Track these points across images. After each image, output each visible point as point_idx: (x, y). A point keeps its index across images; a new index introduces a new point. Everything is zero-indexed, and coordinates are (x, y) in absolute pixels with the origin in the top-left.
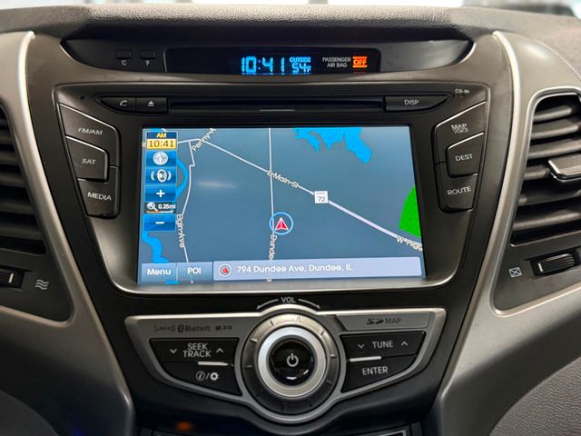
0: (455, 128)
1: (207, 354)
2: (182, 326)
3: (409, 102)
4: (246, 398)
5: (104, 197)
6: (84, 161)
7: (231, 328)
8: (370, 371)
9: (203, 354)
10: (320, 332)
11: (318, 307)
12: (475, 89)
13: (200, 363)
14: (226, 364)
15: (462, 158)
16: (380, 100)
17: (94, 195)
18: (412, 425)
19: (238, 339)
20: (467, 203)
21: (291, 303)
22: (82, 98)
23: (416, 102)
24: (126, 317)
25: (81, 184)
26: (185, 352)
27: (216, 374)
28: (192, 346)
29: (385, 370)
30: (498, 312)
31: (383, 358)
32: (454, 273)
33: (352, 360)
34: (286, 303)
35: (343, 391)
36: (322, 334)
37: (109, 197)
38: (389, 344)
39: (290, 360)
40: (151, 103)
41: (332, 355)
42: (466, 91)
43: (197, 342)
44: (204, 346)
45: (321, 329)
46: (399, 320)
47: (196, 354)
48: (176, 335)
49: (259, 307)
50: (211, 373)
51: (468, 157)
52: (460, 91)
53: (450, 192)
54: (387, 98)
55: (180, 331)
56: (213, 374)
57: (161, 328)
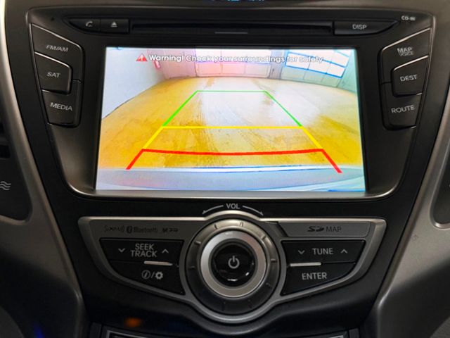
0: (400, 50)
1: (153, 254)
2: (131, 227)
3: (357, 26)
4: (189, 298)
5: (66, 108)
6: (49, 74)
7: (176, 230)
8: (309, 276)
9: (149, 254)
10: (262, 237)
11: (261, 213)
12: (421, 16)
13: (146, 262)
14: (170, 264)
15: (406, 78)
16: (329, 24)
17: (57, 106)
18: (350, 331)
19: (183, 241)
20: (411, 120)
21: (236, 209)
22: (53, 19)
23: (364, 27)
24: (79, 217)
25: (45, 95)
26: (133, 251)
27: (161, 273)
28: (139, 247)
29: (324, 275)
30: (438, 225)
31: (322, 264)
32: (396, 186)
33: (292, 265)
34: (230, 209)
35: (282, 294)
36: (264, 239)
37: (70, 108)
38: (329, 251)
39: (232, 261)
40: (114, 24)
41: (273, 260)
42: (413, 19)
43: (144, 243)
44: (150, 247)
45: (263, 235)
46: (339, 229)
47: (143, 254)
48: (125, 235)
49: (205, 212)
50: (156, 272)
51: (413, 77)
52: (407, 18)
53: (394, 111)
54: (336, 23)
55: (128, 232)
56: (158, 273)
57: (111, 229)
